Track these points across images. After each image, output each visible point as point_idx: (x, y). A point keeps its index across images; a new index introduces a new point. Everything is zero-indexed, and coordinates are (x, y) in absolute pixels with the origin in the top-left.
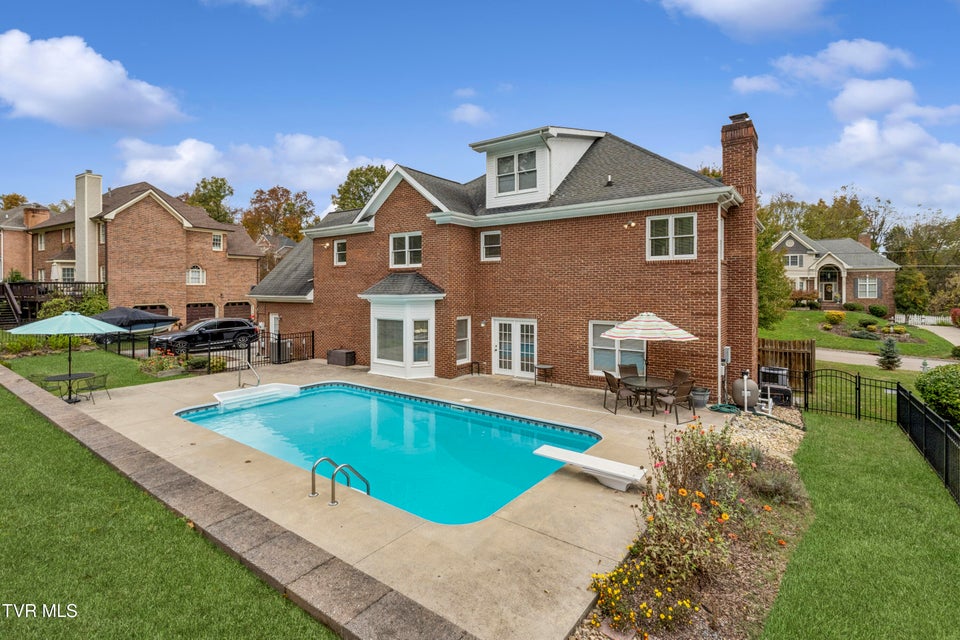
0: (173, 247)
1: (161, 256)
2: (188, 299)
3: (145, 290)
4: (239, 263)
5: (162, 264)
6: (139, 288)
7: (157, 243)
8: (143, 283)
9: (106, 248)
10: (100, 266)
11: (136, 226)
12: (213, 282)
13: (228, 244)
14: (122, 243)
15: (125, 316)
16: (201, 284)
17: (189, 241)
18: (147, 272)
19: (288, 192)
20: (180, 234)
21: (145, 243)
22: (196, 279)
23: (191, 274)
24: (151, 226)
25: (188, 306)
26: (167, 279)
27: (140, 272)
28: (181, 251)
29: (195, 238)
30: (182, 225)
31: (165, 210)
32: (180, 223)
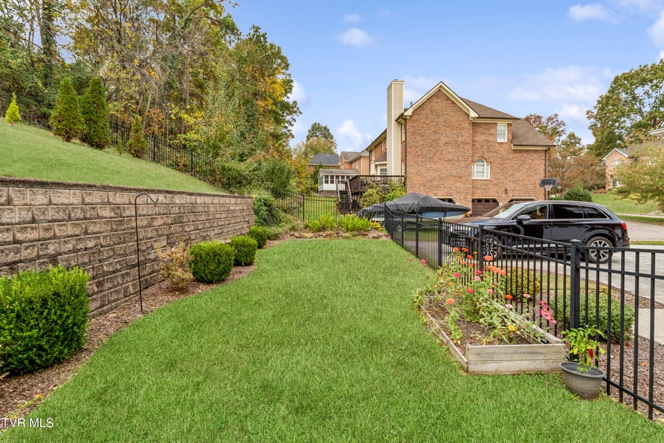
0: (460, 139)
1: (450, 149)
2: (473, 194)
3: (436, 183)
4: (525, 155)
5: (450, 157)
6: (431, 181)
7: (447, 136)
8: (434, 176)
9: (406, 144)
10: (402, 162)
11: (428, 121)
12: (497, 176)
13: (513, 135)
14: (418, 138)
15: (416, 202)
16: (485, 178)
17: (474, 134)
18: (438, 165)
19: (539, 117)
20: (466, 125)
21: (436, 137)
22: (481, 172)
23: (476, 168)
24: (441, 119)
25: (473, 201)
26: (454, 172)
27: (432, 165)
28: (468, 143)
29: (480, 130)
30: (468, 115)
31: (453, 102)
32: (466, 114)
